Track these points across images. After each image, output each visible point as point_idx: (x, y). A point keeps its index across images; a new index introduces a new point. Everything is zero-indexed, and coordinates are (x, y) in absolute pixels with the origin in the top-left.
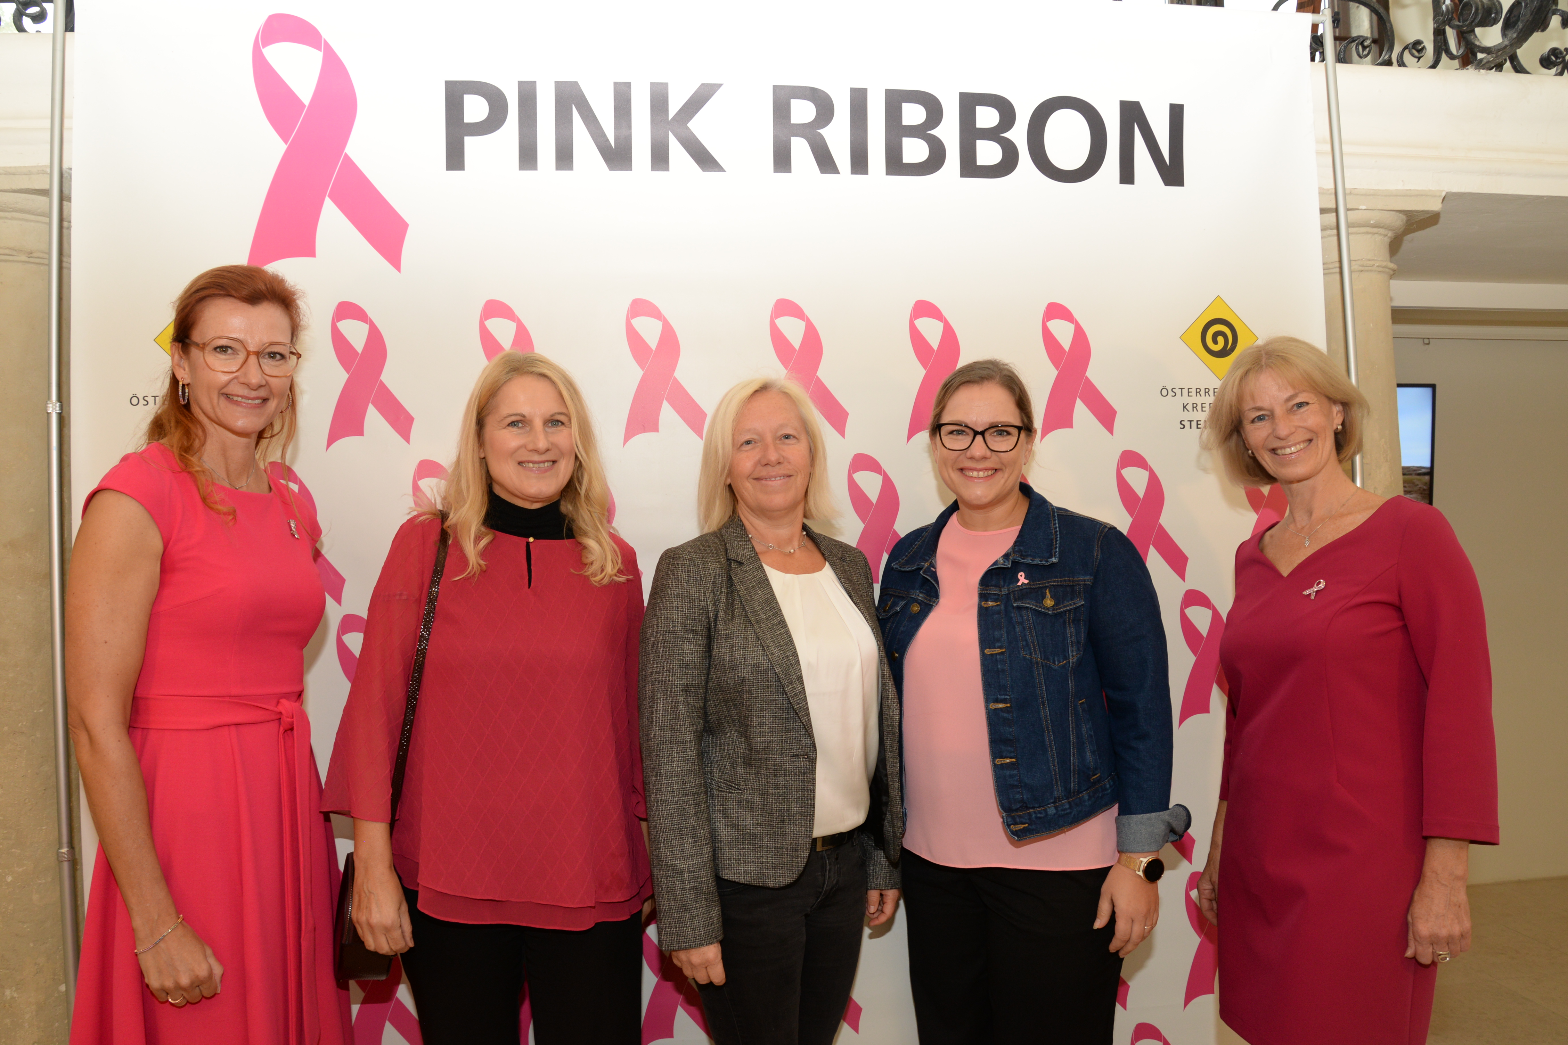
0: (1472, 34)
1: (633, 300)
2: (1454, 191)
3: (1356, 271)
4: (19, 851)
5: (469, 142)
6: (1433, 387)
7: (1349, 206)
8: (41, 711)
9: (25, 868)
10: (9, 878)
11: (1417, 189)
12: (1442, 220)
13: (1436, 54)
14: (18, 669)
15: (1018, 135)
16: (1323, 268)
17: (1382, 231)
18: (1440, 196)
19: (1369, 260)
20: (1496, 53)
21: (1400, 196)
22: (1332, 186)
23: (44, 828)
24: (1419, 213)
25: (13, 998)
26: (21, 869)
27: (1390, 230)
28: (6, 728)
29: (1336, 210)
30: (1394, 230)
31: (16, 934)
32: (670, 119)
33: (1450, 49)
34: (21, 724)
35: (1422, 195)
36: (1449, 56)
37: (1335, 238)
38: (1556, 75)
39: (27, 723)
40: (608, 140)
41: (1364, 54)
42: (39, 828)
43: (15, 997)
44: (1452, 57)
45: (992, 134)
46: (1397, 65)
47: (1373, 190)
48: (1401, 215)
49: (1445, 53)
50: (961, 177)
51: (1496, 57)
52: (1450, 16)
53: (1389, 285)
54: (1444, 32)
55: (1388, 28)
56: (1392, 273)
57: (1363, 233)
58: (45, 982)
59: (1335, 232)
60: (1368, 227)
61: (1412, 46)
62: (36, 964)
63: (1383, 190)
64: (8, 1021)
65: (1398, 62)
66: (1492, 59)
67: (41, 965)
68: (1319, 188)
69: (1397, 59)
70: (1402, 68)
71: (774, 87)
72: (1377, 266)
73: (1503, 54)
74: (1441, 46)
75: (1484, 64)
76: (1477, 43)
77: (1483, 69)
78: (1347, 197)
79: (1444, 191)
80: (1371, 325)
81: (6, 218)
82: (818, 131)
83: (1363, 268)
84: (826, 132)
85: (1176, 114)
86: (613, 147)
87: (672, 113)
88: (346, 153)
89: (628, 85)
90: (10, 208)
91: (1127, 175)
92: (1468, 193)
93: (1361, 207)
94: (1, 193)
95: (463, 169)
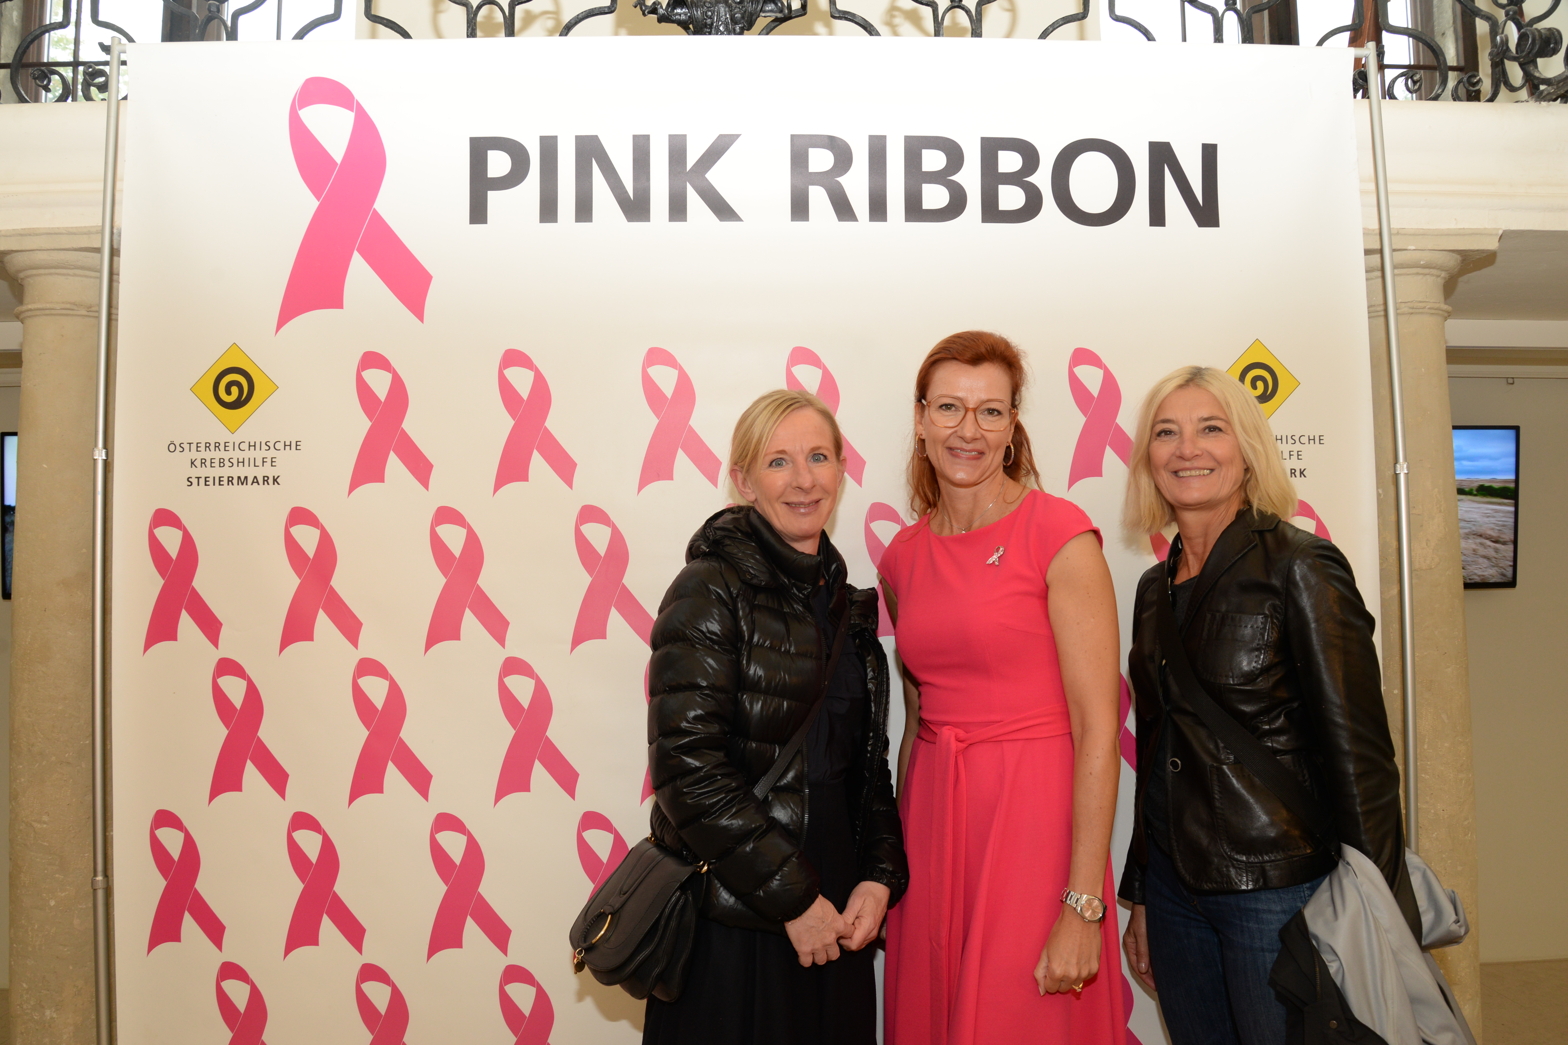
0: (1531, 65)
1: (649, 349)
2: (1513, 229)
3: (1406, 314)
4: (63, 877)
5: (493, 197)
6: (1517, 429)
7: (1394, 247)
8: (87, 742)
9: (67, 893)
10: (52, 902)
11: (1471, 227)
12: (1499, 259)
13: (1494, 86)
14: (67, 702)
15: (1042, 179)
16: (1368, 311)
17: (1433, 271)
18: (1496, 235)
19: (1420, 302)
20: (1557, 84)
21: (1452, 235)
22: (1376, 226)
24: (1474, 253)
25: (52, 1018)
26: (63, 894)
27: (1443, 270)
28: (54, 758)
29: (1381, 251)
30: (1447, 271)
31: (57, 957)
32: (688, 170)
33: (1509, 81)
34: (67, 754)
35: (1477, 234)
36: (1509, 88)
37: (1380, 280)
39: (73, 753)
40: (626, 192)
41: (1415, 88)
42: (82, 855)
43: (54, 1018)
44: (1513, 89)
45: (1015, 178)
46: (1452, 100)
47: (1423, 229)
48: (1454, 254)
49: (1504, 85)
50: (982, 222)
51: (1557, 89)
52: (1504, 48)
53: (1443, 327)
54: (1503, 63)
55: (1441, 62)
56: (1446, 314)
57: (1413, 274)
58: (83, 1004)
59: (1379, 274)
60: (1418, 267)
61: (1467, 79)
62: (74, 986)
63: (1434, 229)
65: (1452, 96)
66: (1553, 90)
67: (79, 987)
68: (1363, 228)
69: (1452, 93)
70: (1458, 103)
71: (792, 136)
72: (1429, 308)
73: (1564, 85)
74: (1500, 79)
75: (1544, 97)
76: (1537, 74)
77: (1545, 101)
78: (1393, 237)
79: (1501, 229)
80: (1423, 370)
81: (69, 275)
82: (837, 179)
83: (1413, 311)
84: (845, 181)
85: (1209, 153)
86: (632, 198)
87: (690, 165)
88: (374, 208)
89: (647, 138)
90: (72, 266)
91: (1157, 217)
92: (1528, 231)
93: (1410, 247)
94: (63, 251)
95: (487, 223)
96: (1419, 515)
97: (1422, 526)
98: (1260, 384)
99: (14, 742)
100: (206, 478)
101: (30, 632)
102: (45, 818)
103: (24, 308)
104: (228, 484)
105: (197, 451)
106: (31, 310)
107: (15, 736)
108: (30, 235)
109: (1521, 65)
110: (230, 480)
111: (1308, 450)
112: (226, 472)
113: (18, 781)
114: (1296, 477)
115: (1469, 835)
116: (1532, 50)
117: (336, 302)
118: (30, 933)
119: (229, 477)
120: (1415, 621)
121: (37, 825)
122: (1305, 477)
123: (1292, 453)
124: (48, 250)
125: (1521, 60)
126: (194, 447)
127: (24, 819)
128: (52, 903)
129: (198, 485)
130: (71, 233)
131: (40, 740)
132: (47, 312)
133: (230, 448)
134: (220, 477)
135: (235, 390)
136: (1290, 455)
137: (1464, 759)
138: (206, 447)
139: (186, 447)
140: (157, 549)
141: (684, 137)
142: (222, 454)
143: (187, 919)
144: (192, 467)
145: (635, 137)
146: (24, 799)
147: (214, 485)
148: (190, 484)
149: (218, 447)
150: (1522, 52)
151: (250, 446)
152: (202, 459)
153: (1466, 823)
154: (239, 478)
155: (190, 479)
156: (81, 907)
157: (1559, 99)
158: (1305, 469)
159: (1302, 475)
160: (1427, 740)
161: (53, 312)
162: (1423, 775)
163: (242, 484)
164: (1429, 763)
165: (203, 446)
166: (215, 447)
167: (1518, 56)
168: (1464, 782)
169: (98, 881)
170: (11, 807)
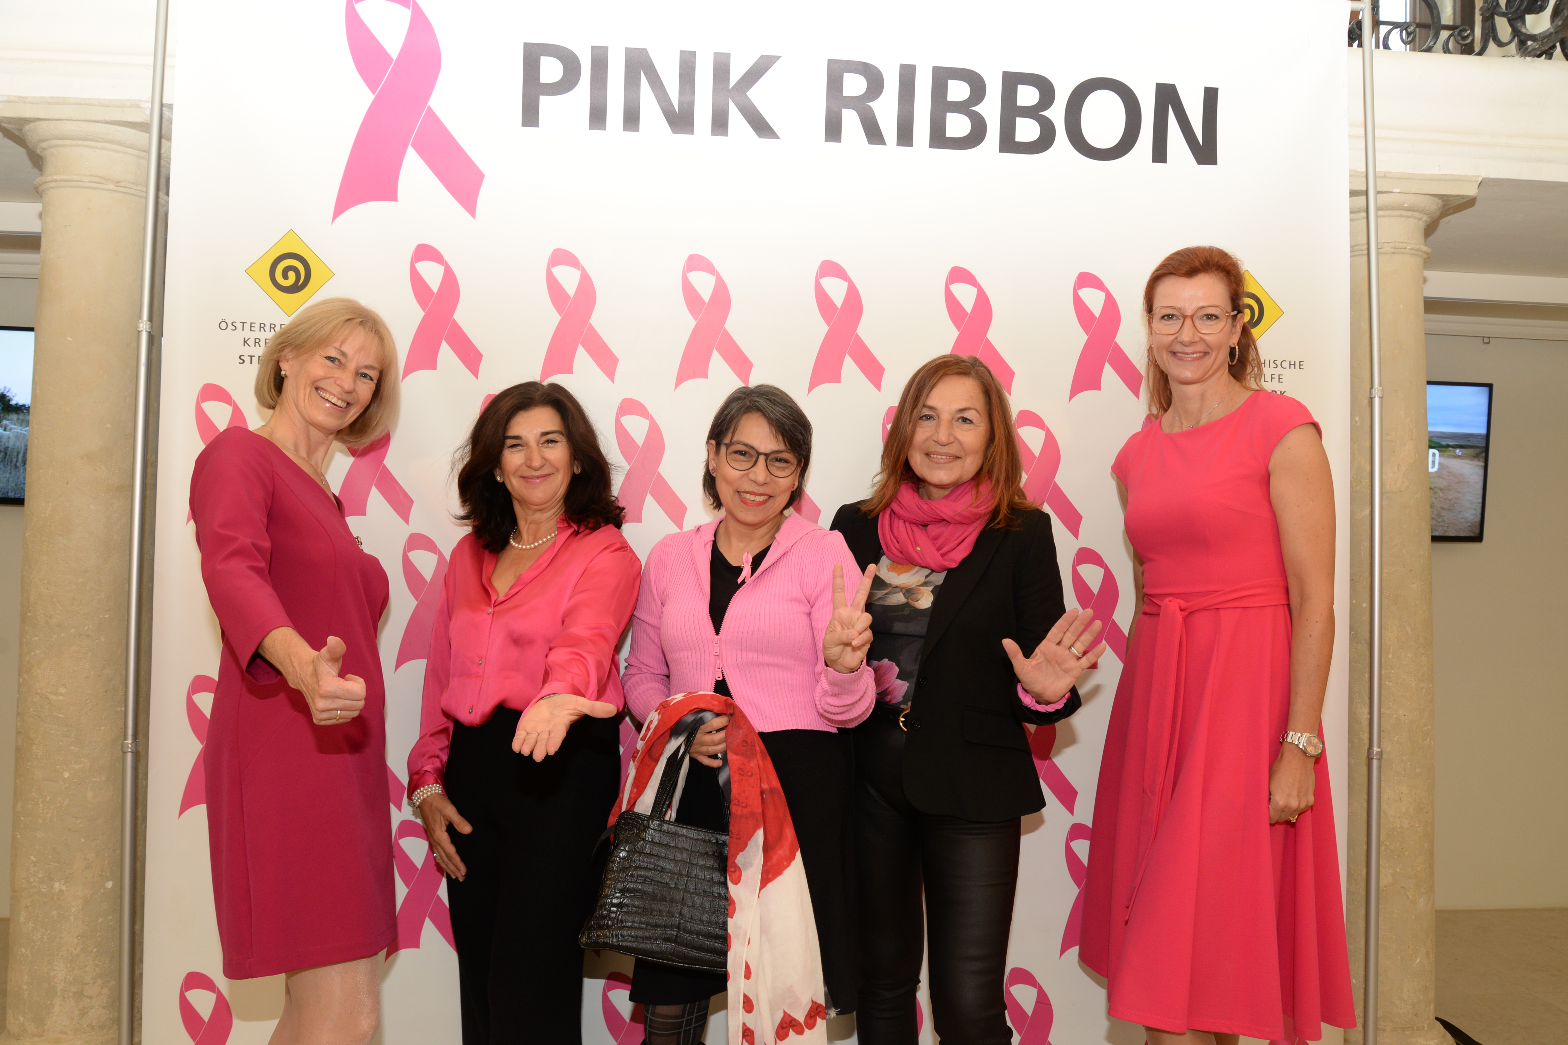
0: (1519, 21)
1: (690, 255)
2: (1492, 177)
3: (1386, 252)
4: (78, 749)
5: (544, 101)
6: (1490, 386)
7: (1380, 190)
8: (107, 616)
9: (82, 765)
10: (66, 774)
11: (1453, 173)
12: (1478, 203)
13: (1483, 41)
14: (88, 575)
15: (1056, 114)
16: (1351, 246)
17: (1416, 214)
18: (1476, 181)
20: (1542, 41)
21: (1435, 180)
22: (1364, 169)
23: (103, 728)
24: (1454, 198)
25: (61, 891)
26: (78, 766)
27: (1425, 214)
28: (73, 630)
29: (1366, 193)
30: (1429, 214)
31: (69, 830)
33: (1498, 36)
35: (1457, 180)
36: (1497, 43)
37: (1364, 220)
39: (93, 626)
40: (672, 105)
41: (1409, 40)
42: (97, 728)
43: (63, 890)
44: (1500, 44)
46: (1442, 51)
47: (1408, 173)
48: (1436, 199)
49: (1493, 39)
50: (1000, 152)
51: (1542, 45)
52: (1495, 4)
53: (1424, 274)
54: (1493, 18)
55: (1435, 15)
56: (1426, 256)
57: (1397, 216)
58: (93, 878)
59: (1364, 214)
60: (1402, 210)
61: (1458, 33)
62: (85, 859)
63: (1418, 174)
64: (54, 913)
65: (1443, 49)
66: (1538, 46)
67: (90, 860)
69: (1443, 46)
70: (1448, 56)
71: (829, 61)
72: (1410, 249)
73: (1553, 40)
74: (1490, 34)
75: (1529, 52)
76: (1524, 31)
77: (1529, 57)
78: (1378, 181)
79: (1481, 176)
81: (97, 148)
82: (868, 104)
83: (1395, 250)
84: (875, 105)
85: (1211, 97)
86: (677, 111)
87: (732, 82)
88: (429, 107)
89: (693, 54)
90: (101, 138)
91: (1160, 153)
92: (1506, 179)
93: (1395, 190)
94: (93, 123)
95: (537, 126)
96: (1391, 441)
97: (1394, 452)
99: (29, 614)
101: (50, 504)
102: (62, 690)
103: (49, 178)
105: (251, 330)
106: (56, 181)
107: (31, 608)
108: (58, 104)
109: (1509, 21)
111: (1289, 374)
113: (33, 653)
115: (1428, 740)
116: (1520, 6)
117: (390, 193)
118: (41, 805)
120: (1384, 540)
121: (52, 697)
124: (78, 120)
125: (1510, 16)
126: (247, 326)
127: (39, 691)
130: (103, 104)
131: (59, 612)
132: (74, 184)
135: (292, 275)
137: (1425, 669)
138: (260, 327)
139: (239, 326)
140: (204, 423)
144: (244, 345)
145: (682, 52)
146: (39, 671)
148: (242, 362)
150: (1511, 8)
152: (255, 339)
153: (1425, 729)
155: (242, 358)
157: (1544, 56)
160: (1392, 650)
161: (80, 184)
162: (1387, 683)
165: (257, 326)
167: (1506, 11)
168: (1424, 690)
169: (128, 744)
170: (21, 680)
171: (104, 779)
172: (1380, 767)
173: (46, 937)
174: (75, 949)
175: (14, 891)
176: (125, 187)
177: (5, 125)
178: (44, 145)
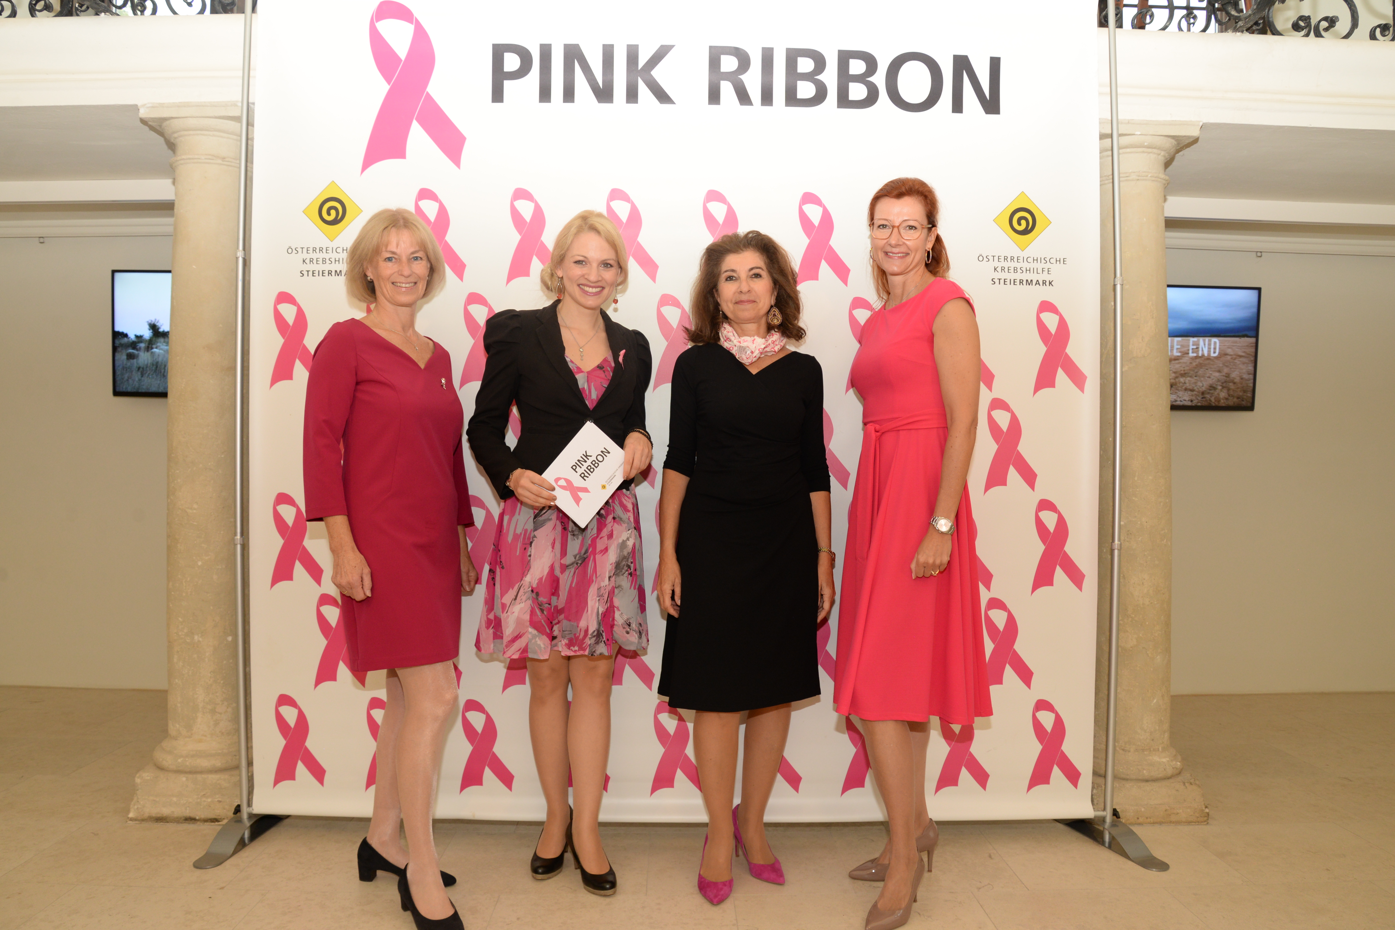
1: (612, 189)
2: (1210, 122)
5: (507, 84)
6: (1259, 290)
7: (1121, 133)
8: (223, 456)
9: (209, 557)
12: (1200, 143)
13: (1207, 21)
14: (210, 428)
15: (879, 79)
17: (1155, 151)
18: (1198, 125)
19: (1144, 172)
21: (1169, 125)
22: (1109, 117)
23: (222, 532)
24: (1184, 138)
25: (199, 641)
26: (207, 558)
27: (1162, 150)
28: (201, 465)
29: (1111, 136)
30: (1166, 151)
31: (203, 600)
32: (639, 69)
34: (210, 463)
35: (1184, 124)
36: (1217, 21)
38: (1303, 36)
40: (598, 83)
43: (201, 641)
45: (860, 79)
46: (1177, 30)
47: (1145, 120)
48: (1169, 139)
49: (1214, 19)
50: (838, 108)
51: (1246, 23)
56: (1164, 182)
57: (1140, 152)
59: (1110, 152)
60: (1143, 147)
62: (214, 620)
63: (1154, 121)
64: (195, 656)
65: (1177, 27)
66: (1243, 24)
67: (217, 621)
70: (1180, 32)
71: (711, 47)
72: (1150, 177)
74: (1212, 15)
75: (1238, 29)
77: (1239, 32)
78: (1120, 125)
79: (1201, 121)
80: (1145, 219)
81: (210, 135)
82: (739, 77)
83: (1139, 178)
84: (744, 78)
85: (995, 64)
86: (601, 87)
87: (640, 66)
88: (427, 92)
89: (612, 46)
90: (212, 129)
91: (957, 106)
93: (1136, 133)
94: (207, 119)
95: (503, 102)
96: (1137, 320)
97: (1139, 327)
98: (1023, 222)
99: (173, 455)
100: (313, 271)
102: (195, 506)
103: (179, 158)
104: (329, 275)
105: (307, 253)
106: (183, 159)
107: (174, 451)
108: (184, 106)
110: (330, 273)
111: (1055, 268)
112: (327, 267)
113: (176, 482)
114: (1046, 285)
115: (1165, 541)
117: (401, 153)
118: (184, 584)
119: (329, 271)
121: (189, 511)
122: (1052, 286)
123: (1044, 269)
124: (197, 117)
126: (305, 250)
127: (180, 507)
128: (200, 563)
129: (308, 276)
131: (192, 453)
132: (195, 161)
133: (330, 251)
134: (323, 271)
135: (333, 212)
136: (1043, 271)
137: (1163, 488)
138: (313, 250)
139: (300, 250)
140: (279, 319)
141: (637, 46)
142: (324, 255)
143: (298, 565)
144: (303, 264)
145: (604, 45)
146: (180, 493)
147: (319, 275)
148: (302, 275)
149: (322, 250)
151: (343, 250)
152: (310, 259)
153: (1163, 532)
154: (336, 271)
155: (302, 272)
156: (218, 567)
158: (1052, 281)
159: (1051, 285)
160: (1137, 474)
161: (200, 161)
162: (1134, 498)
163: (338, 275)
164: (1138, 490)
165: (311, 250)
166: (320, 250)
168: (1162, 504)
169: (238, 539)
170: (169, 500)
171: (224, 567)
172: (1119, 556)
173: (190, 672)
174: (209, 680)
175: (169, 642)
176: (228, 161)
177: (150, 123)
178: (176, 135)
